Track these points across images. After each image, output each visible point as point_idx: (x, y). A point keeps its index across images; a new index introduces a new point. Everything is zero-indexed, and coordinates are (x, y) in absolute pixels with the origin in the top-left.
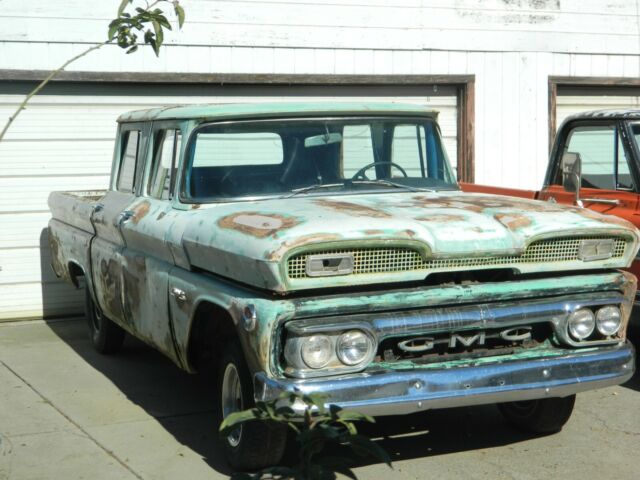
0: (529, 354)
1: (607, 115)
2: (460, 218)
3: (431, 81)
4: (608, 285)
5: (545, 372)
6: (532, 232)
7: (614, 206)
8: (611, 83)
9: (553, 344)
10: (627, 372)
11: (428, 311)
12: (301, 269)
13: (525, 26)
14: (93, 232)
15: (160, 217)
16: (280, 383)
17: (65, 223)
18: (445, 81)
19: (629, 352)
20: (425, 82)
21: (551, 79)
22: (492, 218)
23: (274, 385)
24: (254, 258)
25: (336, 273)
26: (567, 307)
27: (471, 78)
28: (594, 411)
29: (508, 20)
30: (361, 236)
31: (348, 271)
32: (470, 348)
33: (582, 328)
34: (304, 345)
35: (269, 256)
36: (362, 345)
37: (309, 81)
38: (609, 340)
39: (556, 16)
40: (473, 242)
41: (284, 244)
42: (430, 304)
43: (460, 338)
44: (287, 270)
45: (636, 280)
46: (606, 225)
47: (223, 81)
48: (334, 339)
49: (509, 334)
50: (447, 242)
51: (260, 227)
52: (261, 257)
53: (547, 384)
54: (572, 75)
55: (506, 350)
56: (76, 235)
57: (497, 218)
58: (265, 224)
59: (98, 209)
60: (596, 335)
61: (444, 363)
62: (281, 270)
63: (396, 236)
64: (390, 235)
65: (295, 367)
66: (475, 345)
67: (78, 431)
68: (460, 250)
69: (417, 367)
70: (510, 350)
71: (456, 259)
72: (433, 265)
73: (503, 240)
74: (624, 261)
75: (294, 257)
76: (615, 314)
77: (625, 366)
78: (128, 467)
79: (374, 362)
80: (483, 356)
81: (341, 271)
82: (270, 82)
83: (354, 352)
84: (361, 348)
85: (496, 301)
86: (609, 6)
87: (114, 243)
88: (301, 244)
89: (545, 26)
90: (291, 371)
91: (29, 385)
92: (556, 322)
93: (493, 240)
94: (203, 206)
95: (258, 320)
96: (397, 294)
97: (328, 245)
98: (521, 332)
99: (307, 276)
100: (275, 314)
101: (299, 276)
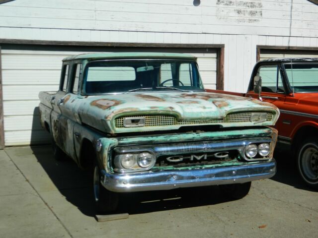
0: (227, 164)
1: (274, 60)
2: (197, 102)
3: (205, 47)
4: (264, 134)
5: (234, 172)
6: (228, 109)
7: (275, 100)
8: (284, 49)
9: (238, 159)
10: (273, 172)
11: (180, 144)
12: (121, 124)
13: (247, 23)
14: (52, 108)
15: (73, 101)
16: (112, 175)
17: (44, 105)
18: (211, 47)
19: (274, 164)
20: (203, 47)
21: (258, 47)
22: (211, 102)
23: (109, 176)
24: (100, 119)
25: (137, 126)
26: (244, 143)
27: (223, 46)
28: (263, 189)
29: (239, 21)
30: (148, 109)
31: (143, 125)
32: (200, 161)
33: (251, 153)
34: (122, 158)
35: (106, 118)
36: (149, 158)
37: (152, 46)
38: (265, 158)
39: (260, 19)
40: (201, 113)
41: (113, 112)
42: (181, 141)
43: (195, 156)
44: (114, 124)
45: (277, 132)
46: (263, 106)
47: (115, 46)
48: (136, 156)
49: (218, 155)
50: (189, 113)
51: (106, 105)
52: (103, 118)
53: (234, 177)
54: (267, 45)
55: (217, 162)
56: (47, 110)
57: (213, 102)
58: (108, 104)
59: (53, 98)
60: (258, 156)
61: (188, 167)
62: (112, 124)
63: (164, 109)
64: (162, 109)
65: (119, 168)
66: (202, 159)
67: (36, 194)
68: (195, 116)
69: (175, 169)
70: (219, 162)
71: (193, 120)
72: (182, 123)
73: (215, 112)
74: (271, 123)
75: (118, 118)
76: (267, 147)
77: (271, 170)
78: (51, 210)
79: (154, 166)
80: (207, 164)
81: (139, 125)
82: (135, 46)
83: (145, 161)
84: (148, 160)
85: (212, 140)
86: (284, 16)
87: (58, 113)
88: (121, 112)
89: (255, 24)
90: (116, 170)
91: (22, 173)
92: (240, 150)
93: (210, 112)
94: (89, 97)
95: (102, 146)
96: (165, 136)
97: (133, 113)
98: (224, 154)
99: (124, 127)
100: (109, 144)
101: (120, 127)
